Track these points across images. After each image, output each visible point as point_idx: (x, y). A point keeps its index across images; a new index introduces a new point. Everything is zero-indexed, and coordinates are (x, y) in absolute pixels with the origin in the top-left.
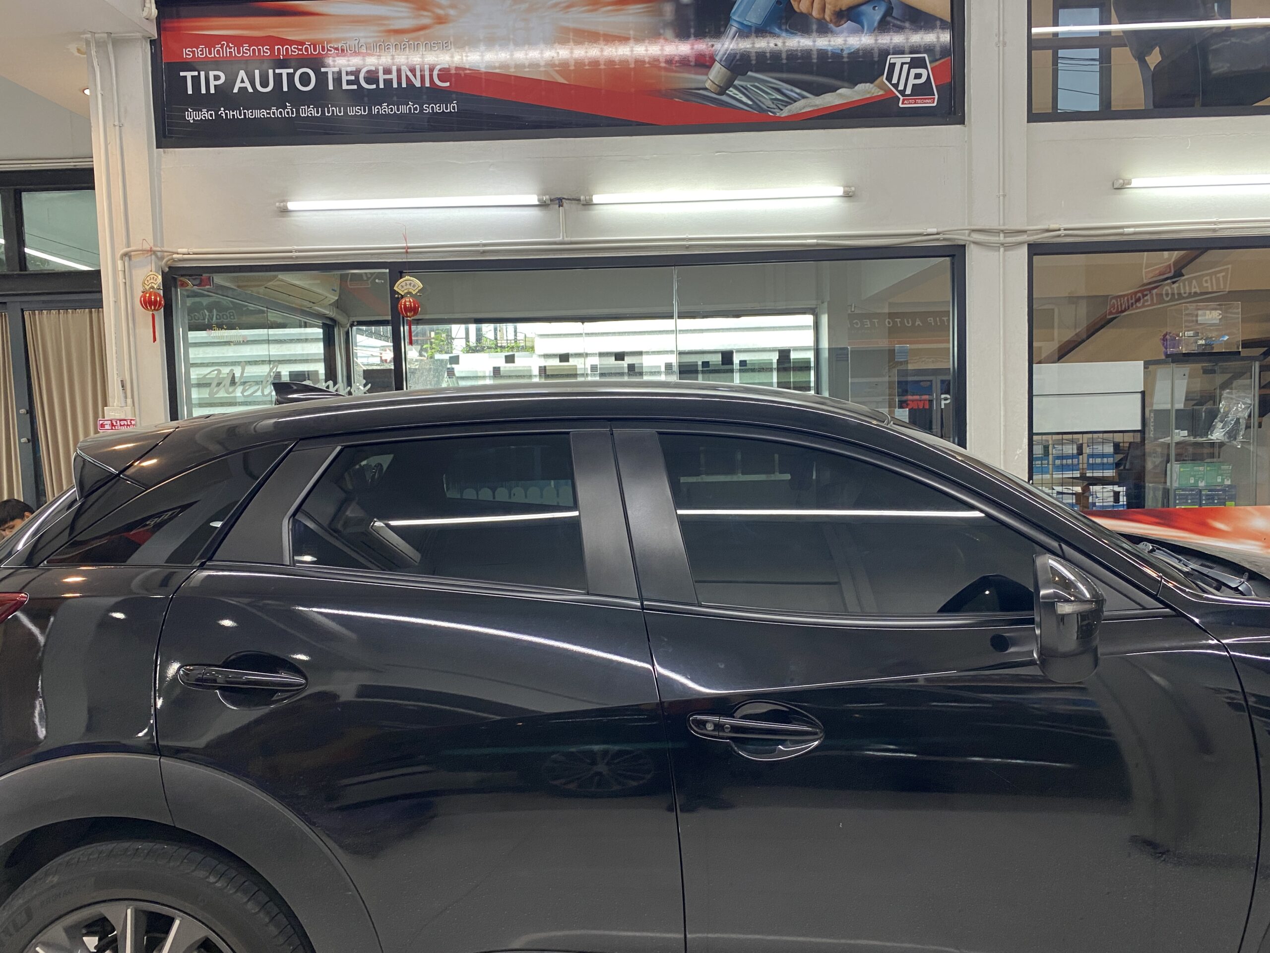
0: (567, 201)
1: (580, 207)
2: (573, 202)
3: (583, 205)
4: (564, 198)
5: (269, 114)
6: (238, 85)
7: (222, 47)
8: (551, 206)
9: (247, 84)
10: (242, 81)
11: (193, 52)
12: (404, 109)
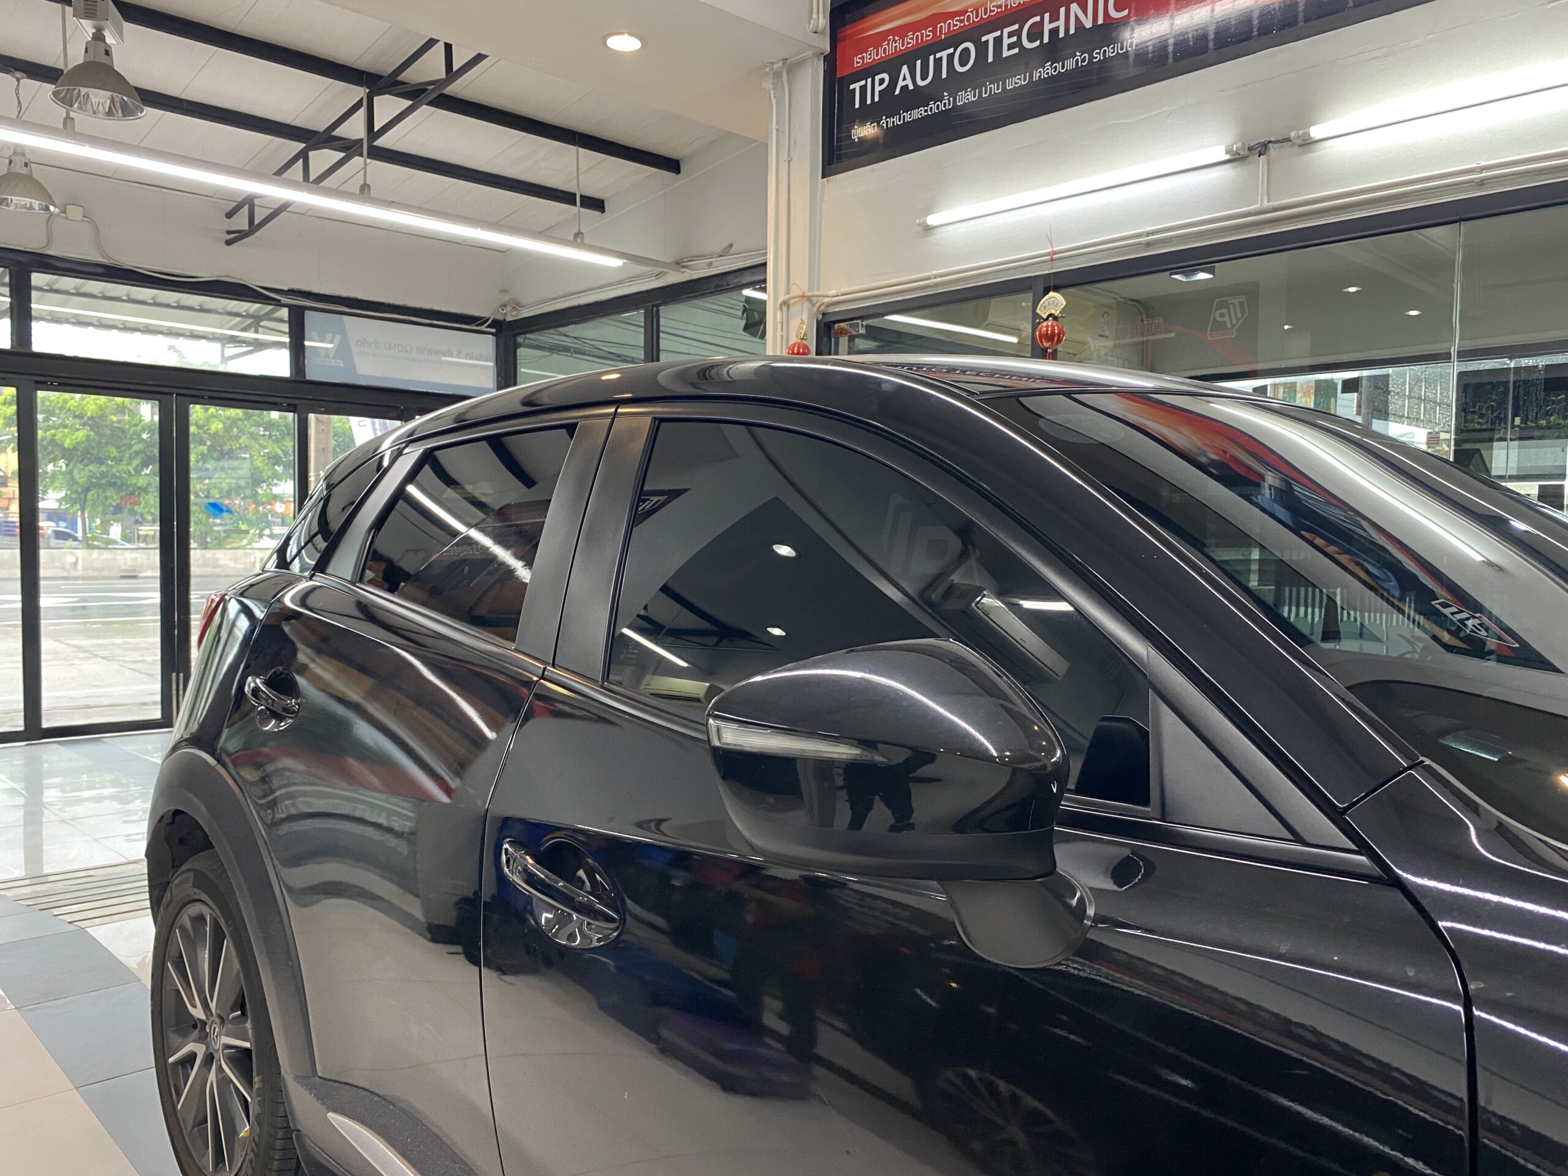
0: (1275, 145)
1: (1296, 149)
2: (1285, 144)
3: (1300, 146)
4: (1270, 142)
5: (926, 111)
6: (901, 84)
7: (888, 44)
8: (1250, 159)
9: (909, 82)
10: (904, 79)
11: (862, 58)
12: (1070, 64)
